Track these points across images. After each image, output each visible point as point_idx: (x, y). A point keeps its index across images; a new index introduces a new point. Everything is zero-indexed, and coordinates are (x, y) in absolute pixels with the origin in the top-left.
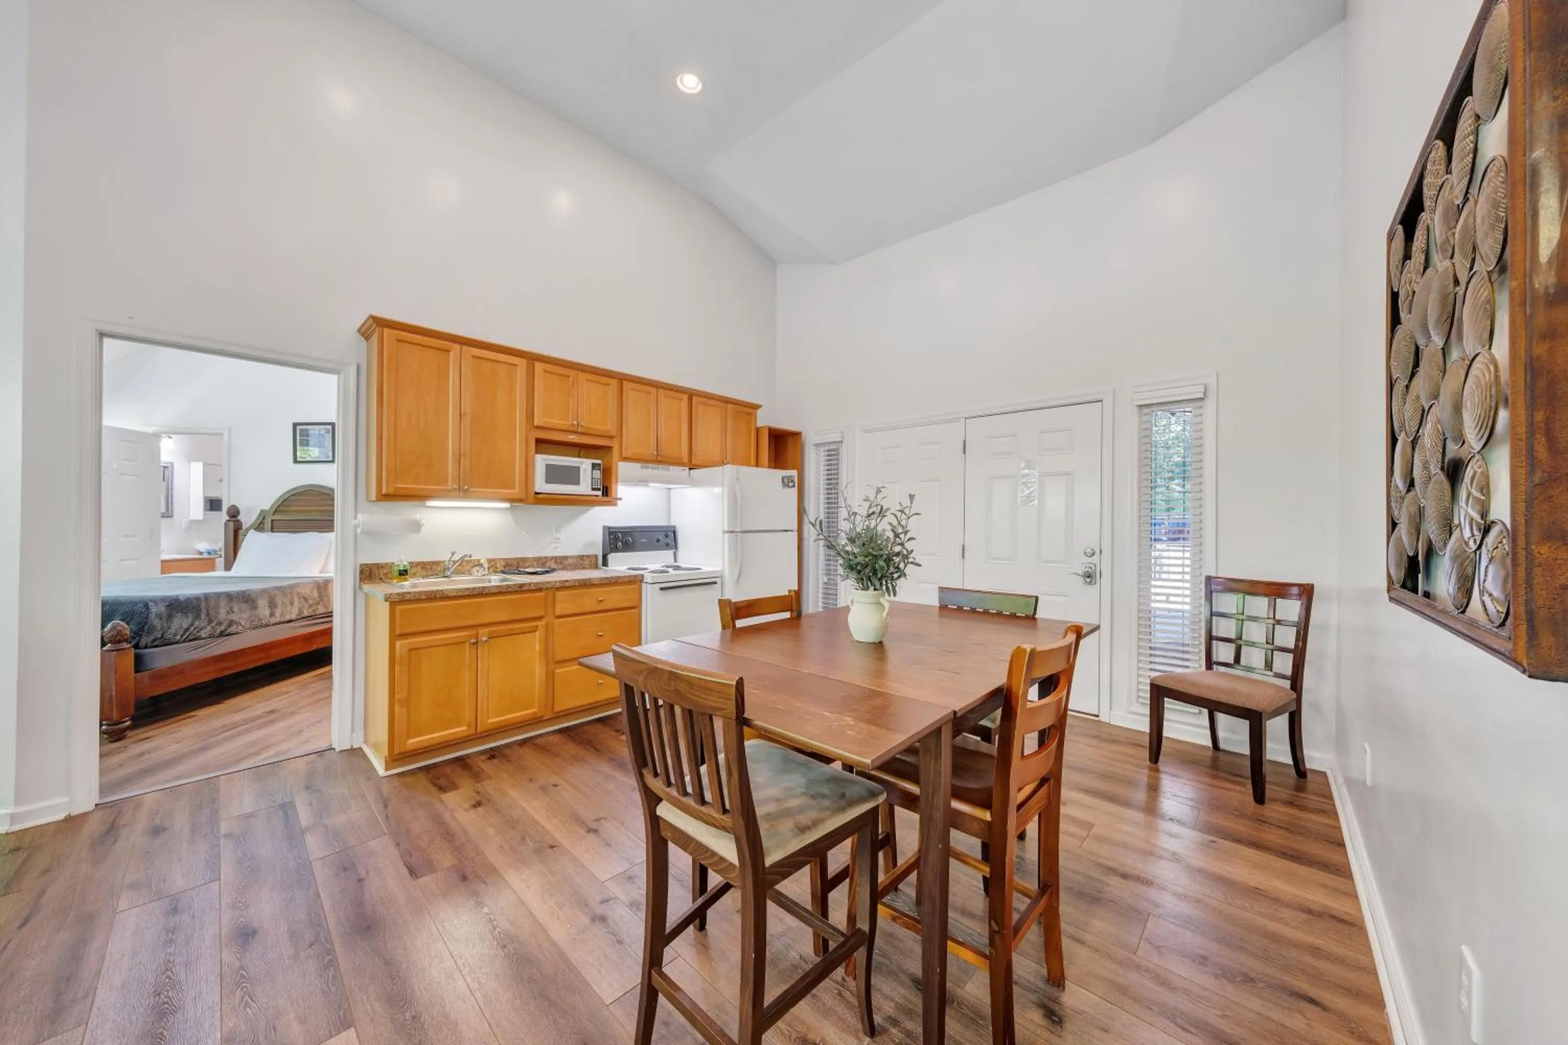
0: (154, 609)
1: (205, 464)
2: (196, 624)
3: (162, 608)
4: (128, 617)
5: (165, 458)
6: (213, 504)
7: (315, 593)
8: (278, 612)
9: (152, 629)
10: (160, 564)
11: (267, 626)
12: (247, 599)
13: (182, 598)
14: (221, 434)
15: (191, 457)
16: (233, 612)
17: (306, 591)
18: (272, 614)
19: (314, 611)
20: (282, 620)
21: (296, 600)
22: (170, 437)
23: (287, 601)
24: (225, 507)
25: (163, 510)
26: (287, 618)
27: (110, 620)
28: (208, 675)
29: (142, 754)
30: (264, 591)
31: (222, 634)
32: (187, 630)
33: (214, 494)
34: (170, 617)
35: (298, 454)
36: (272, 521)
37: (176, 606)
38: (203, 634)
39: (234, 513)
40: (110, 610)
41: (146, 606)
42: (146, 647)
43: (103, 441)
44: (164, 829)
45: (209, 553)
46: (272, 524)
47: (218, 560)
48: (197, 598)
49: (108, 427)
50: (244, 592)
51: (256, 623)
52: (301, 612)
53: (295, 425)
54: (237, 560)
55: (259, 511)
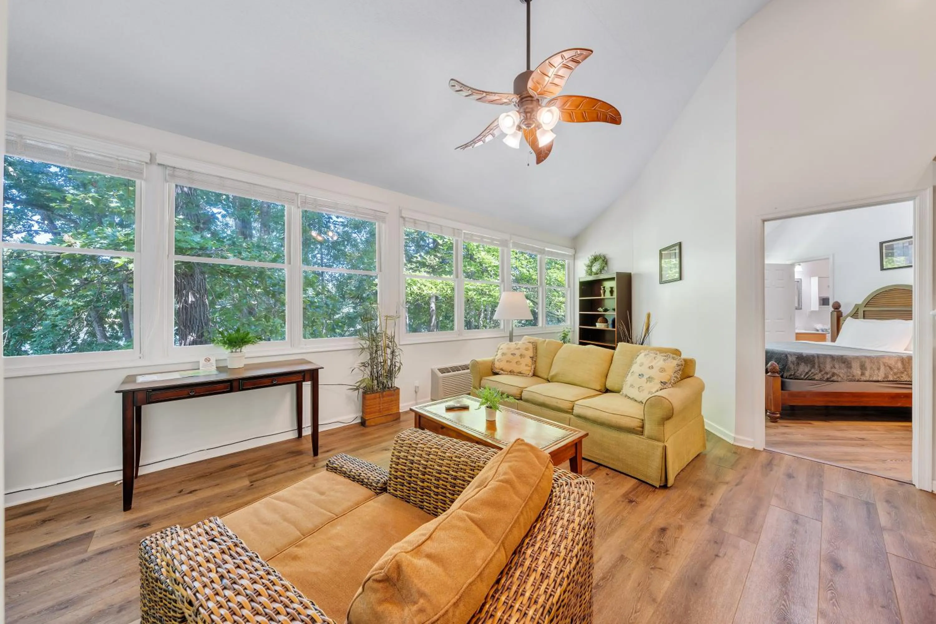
0: (790, 359)
1: (819, 277)
2: (813, 370)
3: (794, 359)
4: (778, 361)
5: (797, 276)
6: (824, 301)
7: (899, 365)
8: (867, 373)
9: (789, 369)
10: (795, 335)
11: (858, 381)
12: (844, 361)
13: (804, 355)
14: (828, 259)
15: (812, 274)
16: (835, 368)
17: (892, 362)
18: (863, 374)
19: (899, 377)
20: (871, 379)
21: (882, 368)
22: (800, 265)
23: (875, 367)
24: (831, 302)
25: (796, 305)
26: (875, 378)
27: (770, 361)
28: (820, 402)
29: (784, 433)
30: (857, 358)
31: (828, 380)
32: (807, 373)
33: (825, 295)
34: (798, 364)
35: (884, 263)
36: (864, 311)
37: (801, 359)
38: (817, 377)
39: (837, 307)
40: (769, 356)
41: (786, 356)
42: (786, 378)
43: (765, 271)
44: (793, 477)
45: (823, 331)
46: (864, 314)
47: (827, 335)
48: (813, 356)
49: (769, 265)
50: (842, 356)
51: (850, 377)
52: (886, 376)
53: (881, 244)
54: (839, 336)
55: (854, 306)
